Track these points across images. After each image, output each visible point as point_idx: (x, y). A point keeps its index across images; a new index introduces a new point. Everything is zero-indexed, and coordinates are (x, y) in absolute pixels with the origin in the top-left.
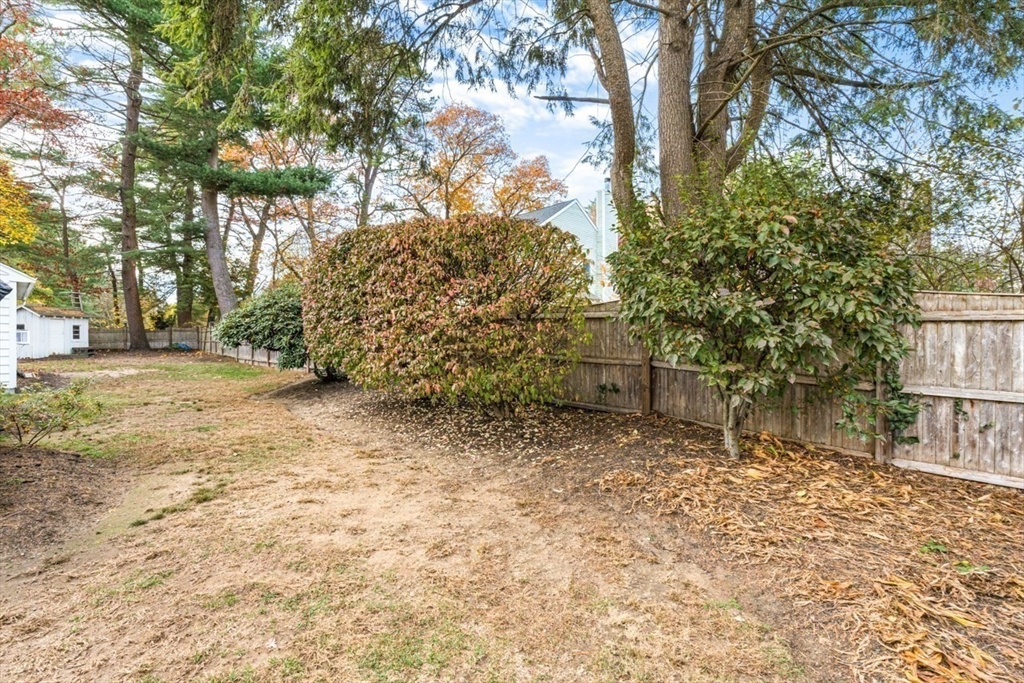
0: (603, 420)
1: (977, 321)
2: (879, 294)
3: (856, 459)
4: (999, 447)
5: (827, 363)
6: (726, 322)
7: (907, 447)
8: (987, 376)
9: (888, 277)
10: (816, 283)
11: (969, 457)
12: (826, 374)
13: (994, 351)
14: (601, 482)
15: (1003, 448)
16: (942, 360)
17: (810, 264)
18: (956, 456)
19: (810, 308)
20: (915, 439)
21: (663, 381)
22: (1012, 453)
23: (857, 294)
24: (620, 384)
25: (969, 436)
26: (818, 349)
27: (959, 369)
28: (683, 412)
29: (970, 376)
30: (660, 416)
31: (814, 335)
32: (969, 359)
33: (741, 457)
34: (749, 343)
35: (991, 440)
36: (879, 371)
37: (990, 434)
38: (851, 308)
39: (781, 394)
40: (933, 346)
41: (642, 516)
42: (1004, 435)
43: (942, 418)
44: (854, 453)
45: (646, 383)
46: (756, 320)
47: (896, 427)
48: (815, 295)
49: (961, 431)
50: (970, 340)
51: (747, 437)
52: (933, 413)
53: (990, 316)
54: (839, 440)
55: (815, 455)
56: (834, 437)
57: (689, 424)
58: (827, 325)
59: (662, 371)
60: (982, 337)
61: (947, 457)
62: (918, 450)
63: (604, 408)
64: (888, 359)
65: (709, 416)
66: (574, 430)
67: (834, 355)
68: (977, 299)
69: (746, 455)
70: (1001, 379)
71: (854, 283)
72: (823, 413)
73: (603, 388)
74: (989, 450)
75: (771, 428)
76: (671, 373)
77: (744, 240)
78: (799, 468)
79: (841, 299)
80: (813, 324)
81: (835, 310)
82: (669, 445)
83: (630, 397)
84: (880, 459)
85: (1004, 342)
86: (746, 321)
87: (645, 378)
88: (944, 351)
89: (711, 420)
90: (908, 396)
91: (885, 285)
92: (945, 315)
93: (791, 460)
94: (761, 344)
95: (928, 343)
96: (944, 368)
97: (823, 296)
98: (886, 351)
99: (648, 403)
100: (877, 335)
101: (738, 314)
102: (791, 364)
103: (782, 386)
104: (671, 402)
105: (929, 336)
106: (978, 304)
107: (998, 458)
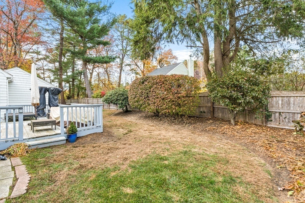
0: (202, 119)
1: (283, 97)
2: (263, 92)
3: (259, 125)
4: (288, 121)
5: (253, 105)
6: (233, 97)
7: (270, 122)
8: (285, 107)
9: (264, 89)
10: (250, 90)
11: (282, 124)
12: (253, 108)
13: (287, 102)
14: (207, 129)
15: (289, 122)
16: (277, 104)
17: (249, 87)
18: (280, 124)
19: (249, 95)
20: (271, 121)
21: (216, 110)
22: (290, 122)
23: (258, 92)
24: (205, 111)
25: (282, 119)
26: (251, 102)
27: (280, 106)
28: (221, 117)
29: (282, 107)
30: (215, 118)
31: (250, 100)
32: (282, 104)
33: (235, 125)
34: (238, 101)
35: (286, 120)
36: (264, 107)
37: (286, 119)
38: (257, 95)
39: (244, 111)
40: (275, 102)
41: (217, 134)
42: (289, 119)
43: (277, 116)
44: (259, 124)
45: (212, 111)
46: (239, 97)
47: (268, 118)
48: (250, 92)
49: (281, 119)
50: (282, 100)
51: (236, 121)
52: (275, 115)
53: (286, 96)
54: (256, 121)
55: (250, 124)
56: (255, 121)
57: (222, 119)
58: (253, 98)
59: (216, 108)
60: (285, 100)
61: (278, 124)
62: (272, 123)
63: (201, 116)
64: (264, 104)
65: (227, 117)
66: (195, 121)
67: (254, 103)
68: (283, 92)
69: (236, 124)
70: (288, 108)
71: (257, 90)
72: (252, 116)
73: (201, 112)
74: (286, 122)
75: (241, 119)
76: (218, 108)
77: (237, 82)
78: (247, 126)
79: (255, 93)
80: (250, 98)
81: (254, 95)
82: (220, 123)
83: (208, 114)
84: (264, 125)
85: (289, 101)
86: (237, 97)
87: (212, 109)
88: (277, 102)
89: (227, 118)
90: (270, 112)
91: (264, 90)
92: (277, 95)
93: (246, 125)
94: (240, 101)
95: (274, 101)
96: (277, 106)
97: (252, 92)
98: (264, 102)
99: (212, 115)
100: (262, 100)
101: (236, 96)
102: (246, 105)
103: (244, 110)
104: (218, 115)
105: (274, 100)
106: (284, 93)
107: (288, 123)
